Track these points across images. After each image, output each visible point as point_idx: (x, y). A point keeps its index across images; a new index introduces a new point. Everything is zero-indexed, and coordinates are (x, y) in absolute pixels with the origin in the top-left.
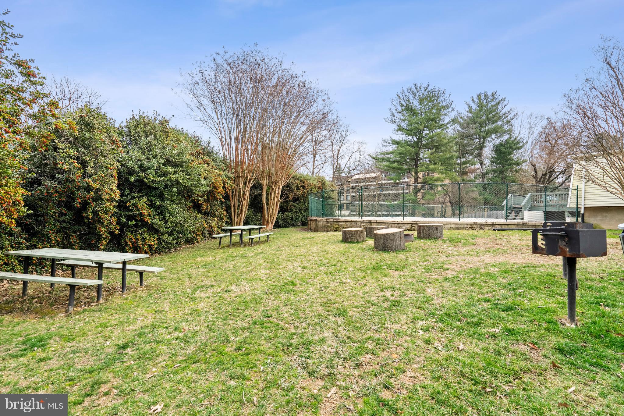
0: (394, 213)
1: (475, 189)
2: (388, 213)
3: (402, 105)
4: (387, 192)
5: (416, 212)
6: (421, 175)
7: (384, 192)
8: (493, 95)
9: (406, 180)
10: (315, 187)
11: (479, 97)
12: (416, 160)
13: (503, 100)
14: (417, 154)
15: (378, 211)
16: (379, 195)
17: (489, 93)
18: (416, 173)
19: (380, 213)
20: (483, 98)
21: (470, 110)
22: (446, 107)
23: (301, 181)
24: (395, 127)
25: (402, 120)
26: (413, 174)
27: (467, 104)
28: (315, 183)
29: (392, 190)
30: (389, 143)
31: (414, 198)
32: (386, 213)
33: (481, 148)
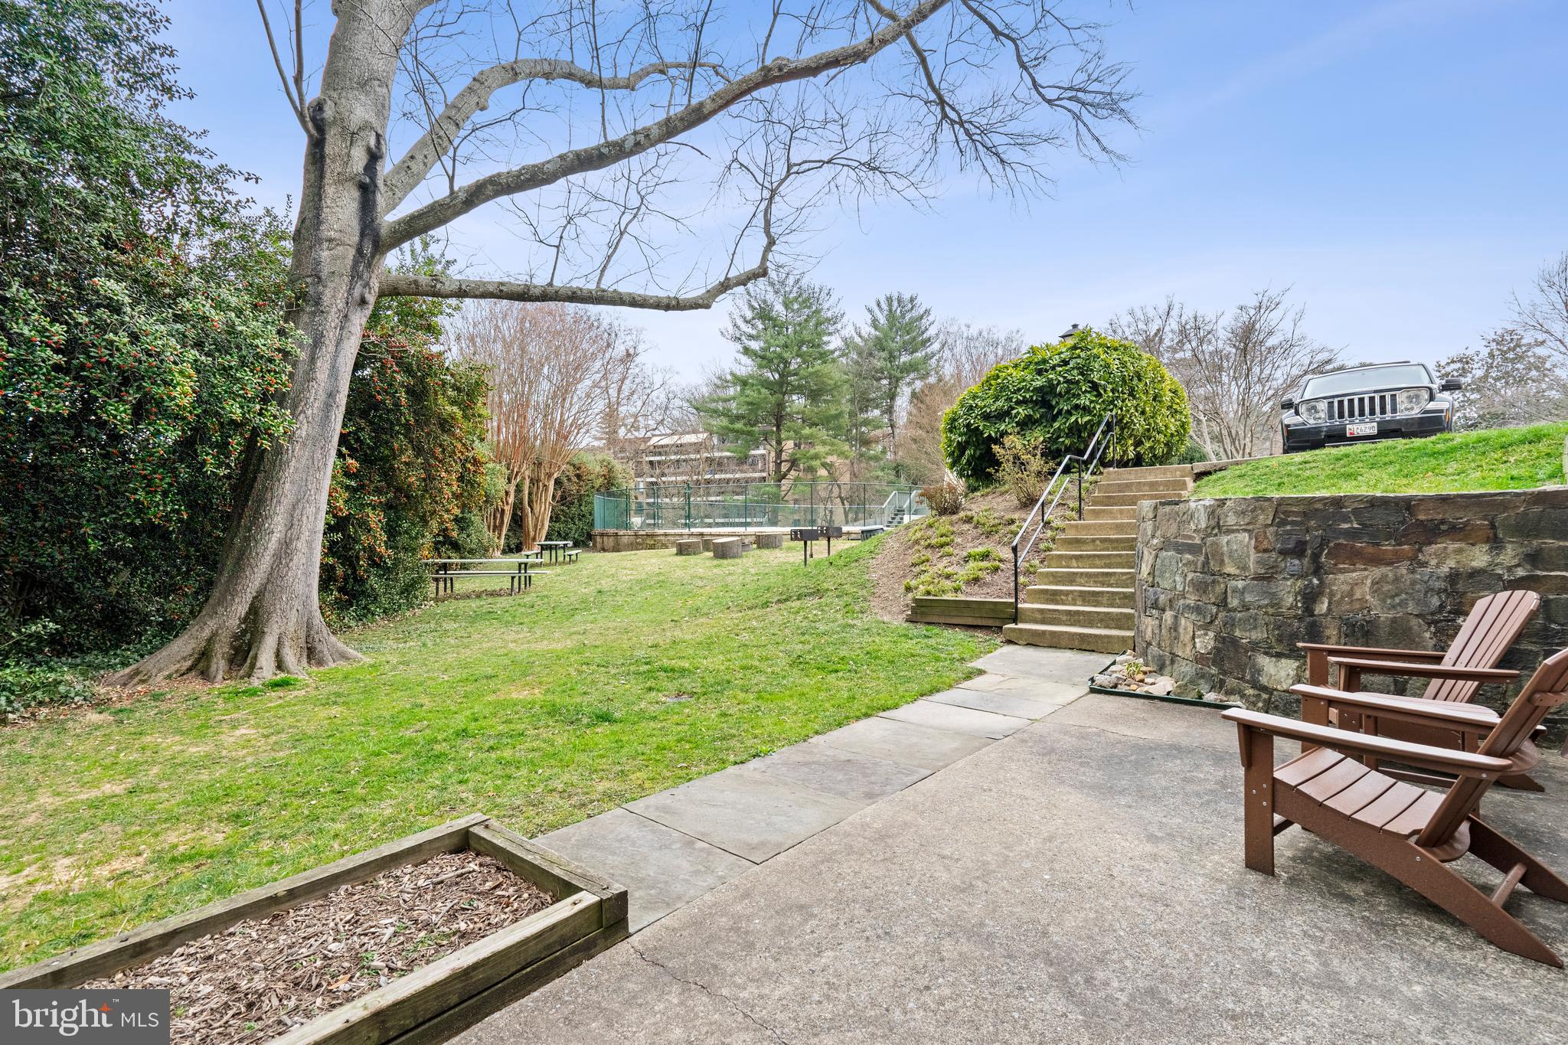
0: (737, 520)
1: (880, 473)
2: (727, 520)
3: (753, 308)
4: (723, 476)
5: (780, 518)
6: (789, 445)
7: (717, 476)
8: (912, 300)
9: (761, 451)
10: (598, 477)
11: (889, 300)
12: (779, 417)
13: (927, 312)
14: (780, 405)
15: (707, 517)
16: (708, 482)
17: (906, 297)
18: (779, 442)
19: (711, 521)
20: (895, 304)
21: (875, 323)
22: (833, 321)
23: (574, 466)
24: (740, 347)
25: (751, 337)
26: (774, 443)
27: (870, 311)
28: (598, 469)
29: (733, 472)
30: (727, 382)
31: (774, 490)
32: (722, 520)
33: (892, 397)
